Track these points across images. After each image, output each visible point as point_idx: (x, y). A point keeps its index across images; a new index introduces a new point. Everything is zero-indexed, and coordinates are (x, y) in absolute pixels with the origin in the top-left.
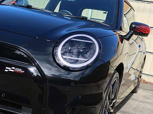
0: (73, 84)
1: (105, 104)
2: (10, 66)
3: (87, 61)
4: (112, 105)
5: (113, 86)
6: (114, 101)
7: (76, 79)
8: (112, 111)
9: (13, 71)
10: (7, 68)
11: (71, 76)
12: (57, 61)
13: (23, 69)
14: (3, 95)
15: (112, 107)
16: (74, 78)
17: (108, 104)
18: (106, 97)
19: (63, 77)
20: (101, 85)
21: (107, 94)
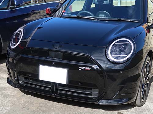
0: (121, 72)
1: (142, 79)
2: (82, 66)
3: (127, 56)
4: (147, 79)
5: (146, 67)
6: (148, 76)
7: (122, 68)
8: (148, 82)
9: (84, 69)
10: (80, 68)
11: (117, 67)
12: (108, 58)
13: (90, 67)
14: (80, 84)
15: (148, 80)
16: (120, 68)
17: (145, 79)
18: (143, 75)
19: (112, 68)
20: (139, 66)
21: (143, 73)
